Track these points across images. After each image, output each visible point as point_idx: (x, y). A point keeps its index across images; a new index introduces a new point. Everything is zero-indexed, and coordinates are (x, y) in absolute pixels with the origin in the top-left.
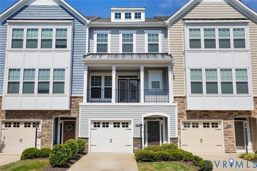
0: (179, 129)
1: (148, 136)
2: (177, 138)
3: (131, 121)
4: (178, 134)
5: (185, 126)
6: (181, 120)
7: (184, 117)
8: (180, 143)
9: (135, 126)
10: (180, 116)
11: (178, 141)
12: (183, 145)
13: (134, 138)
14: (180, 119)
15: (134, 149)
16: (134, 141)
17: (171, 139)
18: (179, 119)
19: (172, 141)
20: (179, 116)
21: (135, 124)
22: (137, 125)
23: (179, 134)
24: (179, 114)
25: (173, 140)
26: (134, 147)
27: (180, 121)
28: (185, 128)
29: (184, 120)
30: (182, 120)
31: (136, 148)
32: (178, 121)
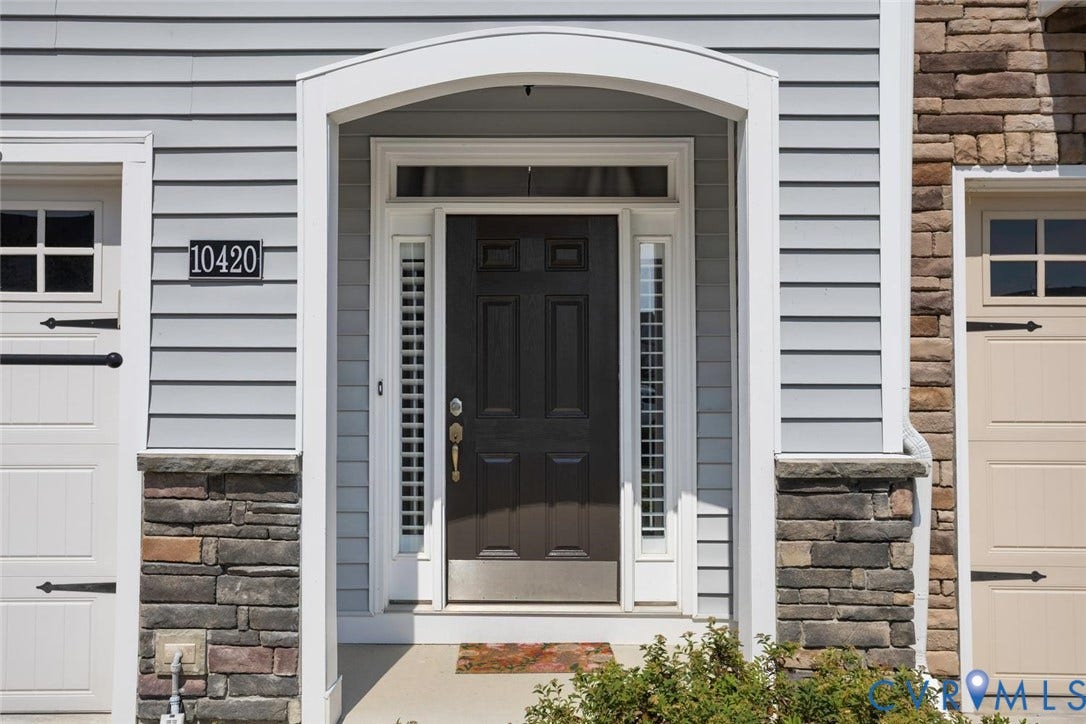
0: (929, 313)
1: (450, 420)
2: (901, 480)
3: (107, 181)
4: (915, 408)
5: (1009, 281)
6: (959, 177)
7: (1012, 121)
8: (943, 546)
9: (179, 267)
10: (953, 106)
11: (910, 519)
12: (977, 576)
13: (156, 473)
14: (945, 150)
15: (147, 655)
16: (155, 517)
17: (791, 484)
18: (927, 150)
19: (807, 524)
20: (935, 103)
21: (182, 234)
22: (217, 245)
23: (923, 396)
24: (930, 71)
25: (826, 501)
26: (150, 628)
27: (945, 181)
28: (1013, 309)
29: (1003, 173)
30: (978, 172)
31: (178, 648)
32: (916, 184)
